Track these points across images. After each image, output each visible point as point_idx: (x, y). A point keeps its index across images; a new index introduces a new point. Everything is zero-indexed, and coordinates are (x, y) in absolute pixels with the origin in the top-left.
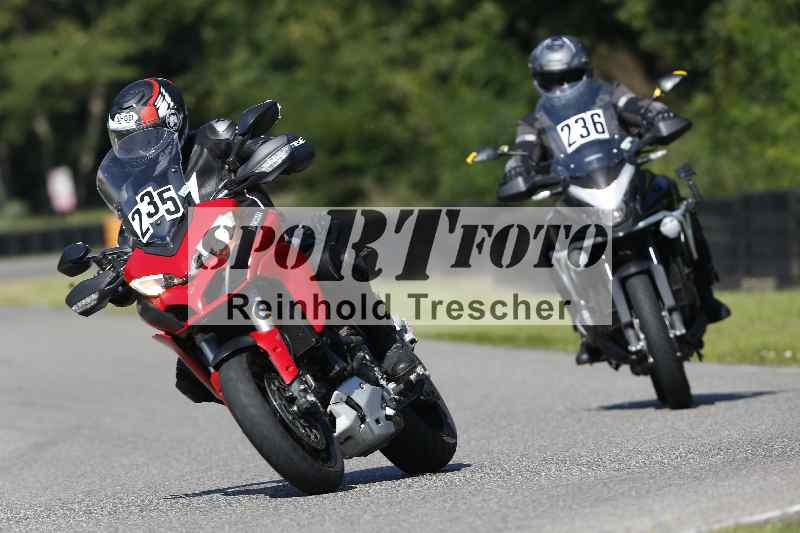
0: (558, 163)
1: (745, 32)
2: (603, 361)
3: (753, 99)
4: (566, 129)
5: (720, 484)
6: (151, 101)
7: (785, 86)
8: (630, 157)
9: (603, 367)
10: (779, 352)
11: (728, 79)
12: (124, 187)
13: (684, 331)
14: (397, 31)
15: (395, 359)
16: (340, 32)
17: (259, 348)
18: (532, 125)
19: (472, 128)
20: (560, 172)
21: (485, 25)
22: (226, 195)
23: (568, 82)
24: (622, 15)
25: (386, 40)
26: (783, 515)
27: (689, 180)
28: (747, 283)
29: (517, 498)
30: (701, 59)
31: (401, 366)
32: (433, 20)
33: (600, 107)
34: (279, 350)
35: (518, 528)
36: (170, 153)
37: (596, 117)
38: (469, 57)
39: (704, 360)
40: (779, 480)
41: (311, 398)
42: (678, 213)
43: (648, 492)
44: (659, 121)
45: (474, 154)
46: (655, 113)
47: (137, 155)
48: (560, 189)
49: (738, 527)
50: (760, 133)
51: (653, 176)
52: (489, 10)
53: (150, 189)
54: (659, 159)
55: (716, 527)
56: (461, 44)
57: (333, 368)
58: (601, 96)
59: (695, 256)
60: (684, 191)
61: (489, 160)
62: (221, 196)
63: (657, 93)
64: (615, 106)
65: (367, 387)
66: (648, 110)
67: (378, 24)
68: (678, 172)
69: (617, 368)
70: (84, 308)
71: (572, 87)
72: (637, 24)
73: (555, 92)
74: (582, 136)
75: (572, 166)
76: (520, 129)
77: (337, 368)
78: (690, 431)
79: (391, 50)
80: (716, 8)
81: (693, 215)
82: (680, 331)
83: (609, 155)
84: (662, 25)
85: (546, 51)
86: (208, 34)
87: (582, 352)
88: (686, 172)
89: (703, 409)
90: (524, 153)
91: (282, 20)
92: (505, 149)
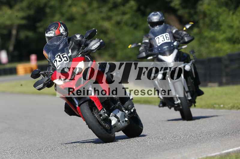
0: (155, 49)
1: (209, 10)
2: (167, 106)
3: (212, 30)
4: (158, 38)
5: (201, 144)
6: (58, 28)
7: (221, 25)
8: (176, 47)
9: (166, 108)
10: (219, 105)
11: (204, 23)
12: (49, 53)
13: (191, 98)
14: (105, 9)
15: (128, 104)
16: (87, 10)
17: (91, 100)
18: (147, 37)
19: (127, 38)
20: (156, 51)
21: (131, 8)
22: (81, 56)
23: (159, 25)
24: (172, 5)
25: (101, 12)
26: (220, 154)
27: (194, 54)
28: (210, 84)
29: (140, 149)
30: (196, 18)
31: (130, 106)
32: (115, 6)
33: (168, 33)
34: (97, 101)
35: (141, 158)
36: (63, 43)
37: (167, 35)
38: (126, 17)
39: (196, 107)
40: (219, 143)
41: (106, 115)
42: (190, 64)
43: (180, 147)
44: (185, 37)
45: (131, 45)
46: (183, 35)
47: (54, 44)
48: (156, 56)
49: (207, 157)
50: (213, 40)
51: (183, 53)
52: (132, 3)
53: (59, 54)
54: (185, 48)
55: (200, 157)
56: (124, 13)
57: (111, 107)
58: (168, 30)
59: (194, 76)
60: (191, 57)
61: (135, 47)
62: (79, 56)
63: (185, 29)
64: (172, 32)
65: (120, 112)
66: (181, 34)
67: (99, 7)
68: (190, 52)
69: (170, 108)
70: (39, 88)
71: (160, 27)
72: (177, 7)
73: (155, 28)
74: (163, 41)
75: (159, 49)
76: (144, 38)
77: (113, 106)
78: (193, 129)
79: (103, 15)
80: (200, 2)
81: (194, 65)
82: (190, 98)
83: (170, 47)
84: (184, 8)
85: (152, 16)
86: (48, 10)
87: (160, 104)
88: (192, 52)
89: (197, 121)
90: (145, 45)
91: (70, 6)
92: (140, 44)
